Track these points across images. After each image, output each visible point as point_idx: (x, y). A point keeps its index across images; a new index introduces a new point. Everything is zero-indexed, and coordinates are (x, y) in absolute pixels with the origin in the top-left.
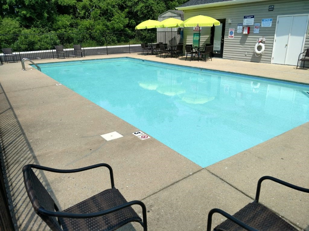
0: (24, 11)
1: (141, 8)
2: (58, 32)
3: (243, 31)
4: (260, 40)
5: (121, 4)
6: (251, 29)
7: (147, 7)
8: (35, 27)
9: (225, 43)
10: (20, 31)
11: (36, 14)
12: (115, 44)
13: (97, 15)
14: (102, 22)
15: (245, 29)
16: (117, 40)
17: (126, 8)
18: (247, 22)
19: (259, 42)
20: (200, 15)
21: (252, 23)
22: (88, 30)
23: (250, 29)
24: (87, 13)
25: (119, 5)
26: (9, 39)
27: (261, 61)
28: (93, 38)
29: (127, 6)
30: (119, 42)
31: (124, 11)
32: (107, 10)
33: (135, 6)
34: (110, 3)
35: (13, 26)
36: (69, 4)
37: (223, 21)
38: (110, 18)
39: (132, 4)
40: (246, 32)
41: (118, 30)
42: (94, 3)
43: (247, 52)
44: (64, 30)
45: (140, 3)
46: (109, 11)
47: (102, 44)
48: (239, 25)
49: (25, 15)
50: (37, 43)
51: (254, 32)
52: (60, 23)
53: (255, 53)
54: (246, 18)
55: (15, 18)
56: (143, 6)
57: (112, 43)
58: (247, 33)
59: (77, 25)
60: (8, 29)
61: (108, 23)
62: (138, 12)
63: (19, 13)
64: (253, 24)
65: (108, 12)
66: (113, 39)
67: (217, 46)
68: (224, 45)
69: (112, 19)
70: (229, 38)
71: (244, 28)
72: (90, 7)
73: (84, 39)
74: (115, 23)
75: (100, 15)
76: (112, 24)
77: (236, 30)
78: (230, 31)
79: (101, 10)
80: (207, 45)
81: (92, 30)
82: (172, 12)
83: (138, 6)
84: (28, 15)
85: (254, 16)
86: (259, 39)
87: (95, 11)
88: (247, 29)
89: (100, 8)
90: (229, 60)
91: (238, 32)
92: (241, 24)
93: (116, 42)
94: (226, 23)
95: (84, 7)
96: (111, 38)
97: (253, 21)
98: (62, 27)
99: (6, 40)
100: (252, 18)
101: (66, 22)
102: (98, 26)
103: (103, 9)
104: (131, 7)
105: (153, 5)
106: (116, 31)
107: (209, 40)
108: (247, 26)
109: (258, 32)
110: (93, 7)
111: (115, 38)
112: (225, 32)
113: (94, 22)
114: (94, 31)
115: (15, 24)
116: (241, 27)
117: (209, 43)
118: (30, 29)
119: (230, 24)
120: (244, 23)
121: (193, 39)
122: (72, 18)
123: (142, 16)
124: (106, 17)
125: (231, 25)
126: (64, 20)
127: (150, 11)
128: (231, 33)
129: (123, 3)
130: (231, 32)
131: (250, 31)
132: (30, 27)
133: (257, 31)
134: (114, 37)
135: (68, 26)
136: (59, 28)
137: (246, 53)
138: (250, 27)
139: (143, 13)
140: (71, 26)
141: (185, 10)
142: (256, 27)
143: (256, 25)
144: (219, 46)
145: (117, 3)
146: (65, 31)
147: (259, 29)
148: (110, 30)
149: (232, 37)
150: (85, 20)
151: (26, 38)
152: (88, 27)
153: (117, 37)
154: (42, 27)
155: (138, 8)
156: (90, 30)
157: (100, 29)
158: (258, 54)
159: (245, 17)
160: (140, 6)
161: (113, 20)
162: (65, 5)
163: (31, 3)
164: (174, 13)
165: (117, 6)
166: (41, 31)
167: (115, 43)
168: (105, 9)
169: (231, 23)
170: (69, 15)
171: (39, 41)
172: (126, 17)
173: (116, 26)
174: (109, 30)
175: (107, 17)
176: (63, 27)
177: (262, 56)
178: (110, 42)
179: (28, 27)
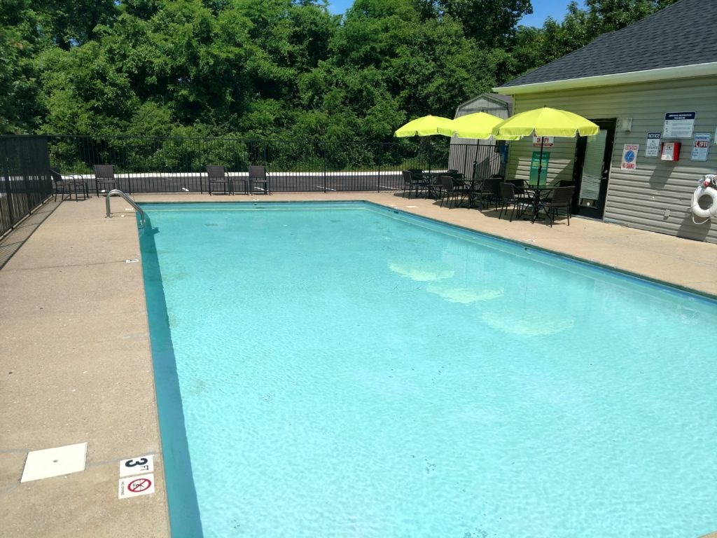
0: (185, 89)
1: (438, 88)
2: (247, 135)
3: (661, 152)
4: (708, 180)
5: (395, 79)
6: (683, 149)
7: (451, 86)
8: (202, 122)
9: (610, 180)
10: (170, 129)
11: (208, 97)
12: (370, 168)
13: (336, 102)
14: (345, 117)
15: (665, 148)
16: (374, 159)
17: (404, 89)
18: (673, 128)
19: (706, 186)
20: (545, 106)
21: (687, 133)
22: (312, 135)
23: (682, 147)
24: (317, 97)
25: (388, 81)
26: (146, 146)
27: (707, 238)
28: (320, 152)
29: (409, 84)
30: (379, 163)
31: (399, 94)
32: (360, 91)
33: (425, 85)
34: (370, 77)
35: (158, 119)
36: (280, 77)
37: (608, 125)
38: (364, 110)
39: (417, 79)
40: (668, 156)
41: (378, 136)
42: (335, 76)
43: (671, 210)
44: (261, 131)
45: (435, 77)
46: (364, 93)
47: (340, 167)
48: (650, 136)
49: (185, 98)
50: (199, 156)
51: (693, 158)
52: (255, 116)
53: (691, 213)
54: (672, 118)
55: (165, 104)
56: (442, 84)
57: (363, 164)
58: (671, 159)
59: (292, 120)
60: (146, 125)
61: (359, 121)
62: (429, 98)
63: (175, 94)
64: (689, 135)
65: (362, 97)
66: (365, 157)
67: (589, 187)
68: (609, 186)
69: (369, 111)
70: (622, 168)
71: (663, 145)
72: (324, 83)
73: (301, 153)
74: (374, 120)
75: (343, 103)
76: (368, 122)
77: (642, 151)
78: (625, 152)
79: (347, 92)
80: (563, 183)
81: (320, 135)
82: (488, 99)
83: (431, 85)
84: (191, 99)
85: (693, 114)
86: (706, 176)
87: (333, 93)
88: (672, 148)
89: (347, 86)
90: (619, 227)
91: (647, 155)
92: (658, 135)
93: (372, 163)
94: (617, 129)
95: (313, 85)
96: (360, 155)
97: (691, 127)
98: (257, 125)
99: (139, 147)
100: (687, 118)
101: (267, 113)
102: (335, 127)
103: (352, 89)
104: (416, 86)
105: (466, 83)
106: (376, 138)
107: (571, 172)
108: (671, 140)
109: (704, 158)
110: (330, 85)
111: (370, 155)
112: (614, 152)
113: (328, 117)
114: (326, 136)
115: (162, 114)
116: (657, 142)
117: (569, 178)
118: (192, 125)
119: (628, 131)
120: (665, 131)
121: (531, 166)
122: (284, 107)
123: (438, 106)
124: (357, 107)
125: (632, 135)
126: (266, 109)
127: (456, 96)
128: (630, 157)
129: (399, 77)
130: (628, 154)
131: (681, 154)
132: (194, 122)
133: (700, 154)
134: (369, 151)
135: (270, 123)
136: (251, 128)
137: (668, 213)
138: (683, 143)
139: (439, 100)
140: (278, 123)
141: (516, 95)
142: (698, 144)
143: (698, 138)
144: (597, 189)
145: (384, 77)
146: (262, 134)
147: (706, 149)
148: (361, 135)
149: (631, 166)
150: (310, 111)
151: (178, 143)
152: (313, 127)
153: (375, 153)
154: (215, 124)
155: (431, 88)
156: (317, 135)
157: (340, 133)
158: (699, 219)
159: (668, 115)
160: (436, 84)
161: (370, 114)
162: (271, 79)
163: (201, 73)
164: (494, 102)
165: (385, 84)
166: (213, 132)
167: (370, 166)
168: (356, 89)
169: (630, 129)
170: (277, 100)
171: (205, 151)
172: (400, 109)
173: (376, 127)
174: (358, 135)
175: (360, 107)
176: (260, 124)
177: (712, 225)
178: (359, 162)
179: (188, 122)
